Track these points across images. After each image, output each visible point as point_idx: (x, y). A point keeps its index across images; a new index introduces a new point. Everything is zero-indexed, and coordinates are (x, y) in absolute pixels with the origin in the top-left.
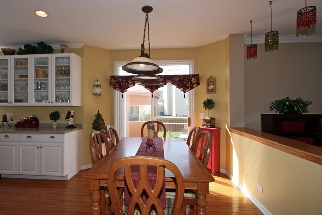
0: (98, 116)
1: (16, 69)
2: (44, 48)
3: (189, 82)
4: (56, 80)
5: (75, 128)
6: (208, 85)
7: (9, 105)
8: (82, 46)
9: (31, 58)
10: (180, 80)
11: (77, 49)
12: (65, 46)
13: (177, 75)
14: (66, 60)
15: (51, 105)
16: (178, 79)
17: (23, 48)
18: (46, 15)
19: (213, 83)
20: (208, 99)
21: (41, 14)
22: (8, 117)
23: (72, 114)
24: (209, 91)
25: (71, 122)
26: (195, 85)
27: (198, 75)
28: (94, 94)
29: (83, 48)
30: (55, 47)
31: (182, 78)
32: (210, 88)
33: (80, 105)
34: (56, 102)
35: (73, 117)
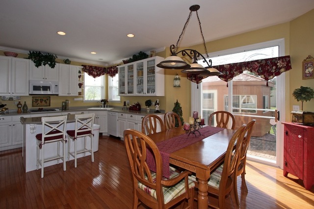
0: (177, 104)
1: (128, 72)
2: (142, 55)
3: (274, 67)
4: (148, 77)
5: (160, 112)
6: (305, 67)
7: (125, 95)
8: (165, 48)
9: (135, 64)
10: (261, 66)
11: (162, 52)
12: (153, 52)
13: (257, 61)
14: (153, 62)
15: (145, 95)
16: (258, 65)
17: (132, 58)
18: (133, 36)
19: (312, 65)
20: (301, 87)
21: (131, 36)
22: (126, 103)
23: (158, 102)
24: (305, 76)
25: (157, 108)
26: (282, 70)
27: (289, 57)
28: (174, 87)
29: (165, 50)
30: (148, 53)
31: (264, 62)
32: (307, 71)
33: (164, 95)
34: (148, 93)
35: (158, 104)
